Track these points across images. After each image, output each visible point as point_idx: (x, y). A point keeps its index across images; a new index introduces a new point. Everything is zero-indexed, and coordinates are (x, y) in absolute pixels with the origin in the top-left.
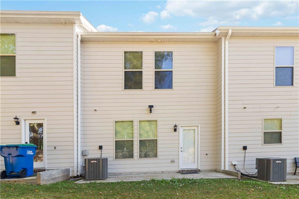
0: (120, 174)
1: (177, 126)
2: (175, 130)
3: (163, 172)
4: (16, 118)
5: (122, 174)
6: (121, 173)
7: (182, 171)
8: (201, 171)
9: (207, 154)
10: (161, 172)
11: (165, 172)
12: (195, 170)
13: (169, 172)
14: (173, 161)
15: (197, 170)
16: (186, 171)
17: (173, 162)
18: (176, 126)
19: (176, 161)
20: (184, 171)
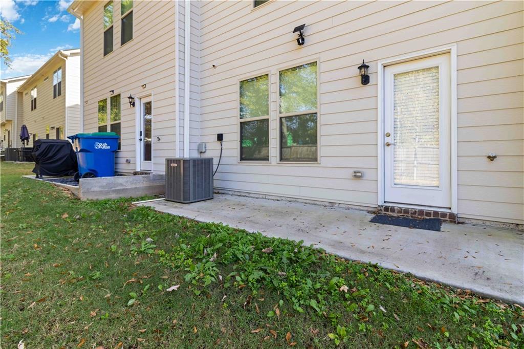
0: (246, 195)
1: (367, 67)
2: (365, 80)
3: (332, 204)
4: (130, 98)
5: (251, 195)
6: (250, 193)
7: (386, 209)
8: (467, 221)
9: (492, 158)
10: (327, 204)
11: (337, 205)
12: (436, 213)
13: (350, 206)
14: (359, 174)
15: (444, 215)
16: (400, 212)
17: (358, 176)
18: (364, 67)
19: (368, 174)
20: (393, 210)
